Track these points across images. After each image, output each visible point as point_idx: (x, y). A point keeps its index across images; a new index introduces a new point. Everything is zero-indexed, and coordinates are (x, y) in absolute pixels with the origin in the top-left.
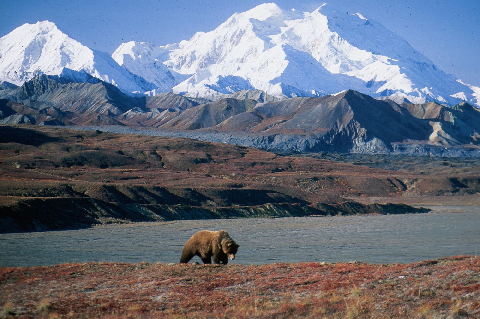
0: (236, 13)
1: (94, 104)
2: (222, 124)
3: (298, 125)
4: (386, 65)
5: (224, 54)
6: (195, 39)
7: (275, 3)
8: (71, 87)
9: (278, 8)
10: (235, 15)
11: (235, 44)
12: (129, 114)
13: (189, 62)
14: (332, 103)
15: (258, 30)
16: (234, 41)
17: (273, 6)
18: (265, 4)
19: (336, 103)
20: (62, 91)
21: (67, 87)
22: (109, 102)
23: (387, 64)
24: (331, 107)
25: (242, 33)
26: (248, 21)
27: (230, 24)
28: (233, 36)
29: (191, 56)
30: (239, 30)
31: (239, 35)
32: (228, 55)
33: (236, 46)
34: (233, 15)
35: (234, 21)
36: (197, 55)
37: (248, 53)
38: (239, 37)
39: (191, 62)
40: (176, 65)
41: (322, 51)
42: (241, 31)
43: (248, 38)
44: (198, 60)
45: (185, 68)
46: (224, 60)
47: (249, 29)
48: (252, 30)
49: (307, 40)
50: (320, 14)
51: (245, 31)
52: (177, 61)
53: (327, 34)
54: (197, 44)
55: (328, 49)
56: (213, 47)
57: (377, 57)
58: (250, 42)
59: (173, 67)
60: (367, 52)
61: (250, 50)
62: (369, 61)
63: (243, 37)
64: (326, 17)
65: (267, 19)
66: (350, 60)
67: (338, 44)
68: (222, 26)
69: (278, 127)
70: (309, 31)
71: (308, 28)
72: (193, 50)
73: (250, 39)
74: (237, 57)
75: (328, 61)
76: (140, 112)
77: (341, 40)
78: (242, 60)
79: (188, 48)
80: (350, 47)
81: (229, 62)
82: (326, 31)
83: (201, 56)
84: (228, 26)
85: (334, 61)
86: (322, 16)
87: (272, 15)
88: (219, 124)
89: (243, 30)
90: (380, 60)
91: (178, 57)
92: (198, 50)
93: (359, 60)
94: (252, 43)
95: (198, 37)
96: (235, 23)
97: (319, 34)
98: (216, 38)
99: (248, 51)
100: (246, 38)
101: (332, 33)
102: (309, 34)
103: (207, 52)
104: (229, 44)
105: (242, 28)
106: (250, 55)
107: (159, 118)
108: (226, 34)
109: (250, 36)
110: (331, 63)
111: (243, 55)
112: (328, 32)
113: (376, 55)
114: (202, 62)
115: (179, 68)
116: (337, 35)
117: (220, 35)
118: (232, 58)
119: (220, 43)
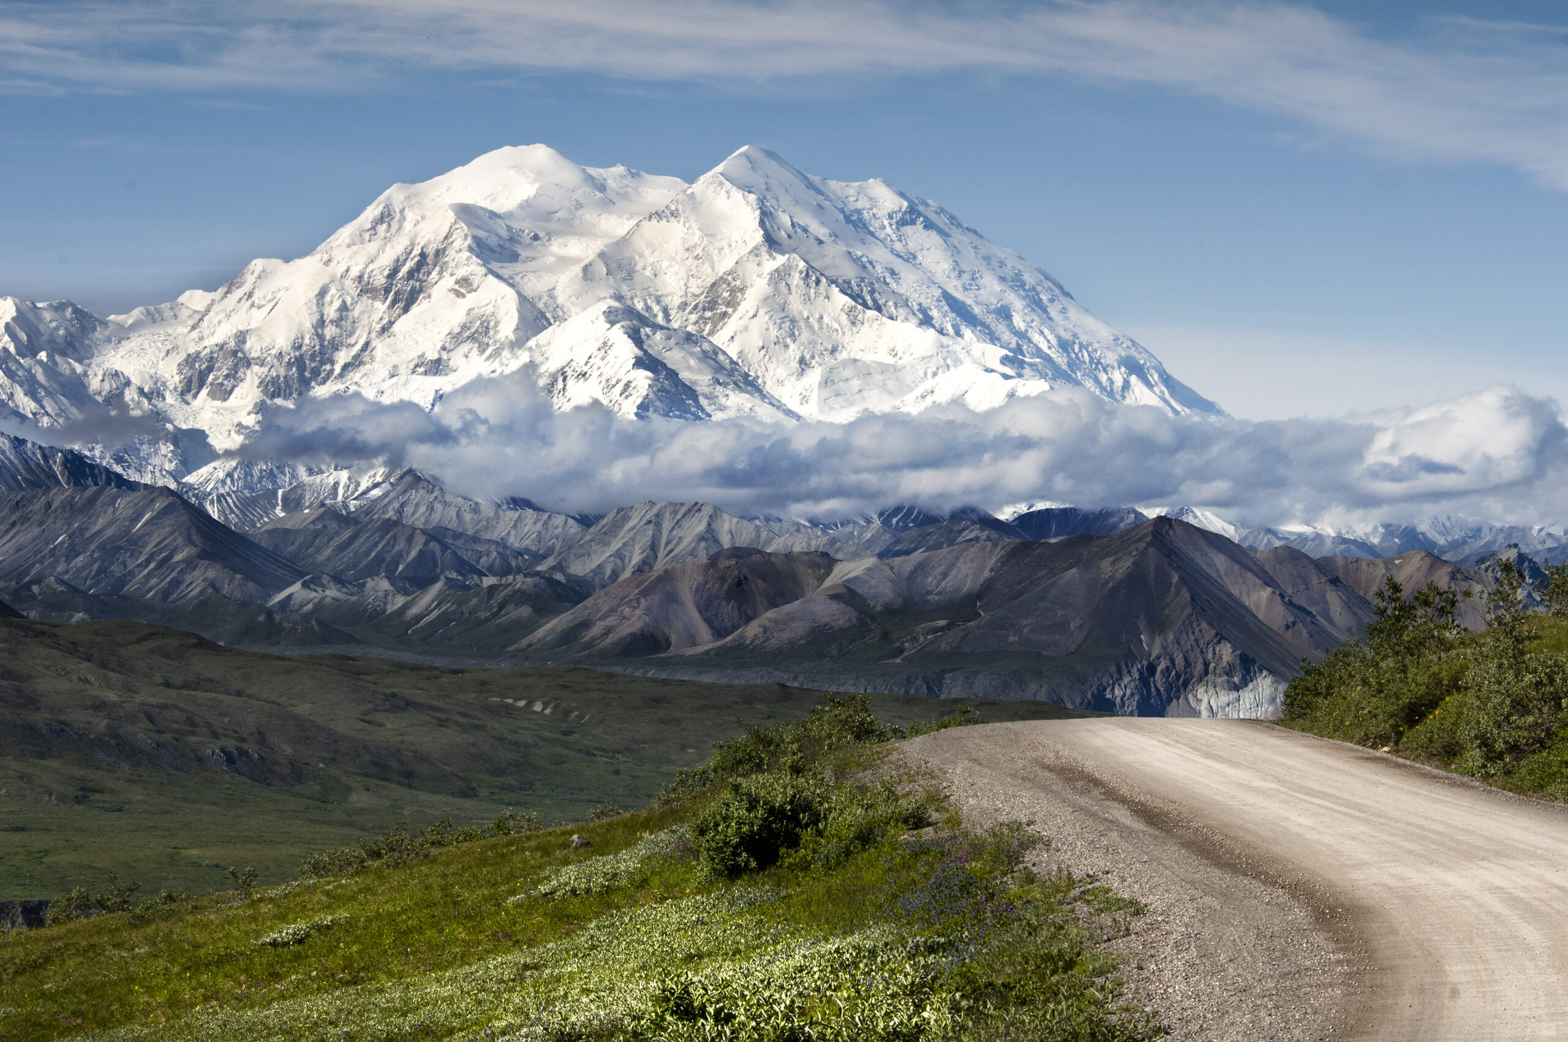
0: (395, 186)
1: (148, 562)
3: (1011, 639)
4: (1001, 378)
5: (361, 342)
6: (246, 288)
7: (549, 145)
8: (49, 505)
9: (562, 162)
10: (395, 194)
11: (401, 305)
12: (296, 599)
13: (227, 377)
14: (1113, 563)
15: (493, 251)
16: (398, 292)
17: (540, 154)
18: (507, 149)
19: (1126, 565)
20: (14, 518)
21: (30, 501)
22: (204, 555)
23: (1006, 377)
24: (1111, 578)
25: (430, 261)
26: (451, 216)
27: (373, 228)
28: (394, 272)
29: (234, 353)
30: (417, 251)
31: (420, 265)
32: (380, 347)
33: (406, 310)
34: (387, 193)
35: (387, 216)
36: (253, 347)
37: (457, 338)
38: (418, 277)
39: (233, 375)
40: (175, 389)
41: (746, 329)
42: (423, 255)
43: (454, 279)
44: (262, 366)
45: (214, 399)
46: (362, 363)
47: (457, 245)
48: (470, 249)
49: (682, 283)
50: (728, 185)
51: (439, 253)
52: (180, 372)
53: (759, 264)
54: (253, 305)
55: (767, 318)
56: (317, 316)
57: (957, 348)
58: (464, 296)
59: (167, 394)
60: (920, 330)
61: (464, 327)
62: (929, 365)
63: (434, 275)
64: (752, 197)
65: (521, 207)
66: (855, 361)
67: (807, 298)
68: (345, 233)
69: (943, 646)
70: (687, 250)
71: (684, 240)
72: (241, 328)
73: (464, 282)
74: (412, 355)
75: (771, 367)
76: (332, 592)
77: (818, 282)
78: (436, 367)
79: (220, 322)
80: (852, 309)
81: (385, 373)
82: (755, 252)
83: (273, 352)
84: (367, 236)
85: (795, 364)
86: (737, 195)
87: (538, 189)
88: (729, 638)
89: (431, 250)
90: (974, 362)
91: (184, 356)
92: (257, 329)
93: (890, 360)
94: (471, 300)
95: (259, 277)
96: (395, 225)
97: (725, 265)
98: (325, 280)
99: (457, 330)
100: (448, 282)
101: (781, 260)
102: (690, 260)
103: (293, 337)
104: (378, 304)
105: (429, 242)
106: (465, 347)
107: (414, 611)
108: (367, 266)
109: (461, 273)
110: (781, 372)
111: (438, 347)
112: (765, 256)
113: (950, 343)
114: (278, 376)
115: (189, 397)
116: (802, 265)
117: (342, 269)
118: (395, 360)
119: (344, 302)
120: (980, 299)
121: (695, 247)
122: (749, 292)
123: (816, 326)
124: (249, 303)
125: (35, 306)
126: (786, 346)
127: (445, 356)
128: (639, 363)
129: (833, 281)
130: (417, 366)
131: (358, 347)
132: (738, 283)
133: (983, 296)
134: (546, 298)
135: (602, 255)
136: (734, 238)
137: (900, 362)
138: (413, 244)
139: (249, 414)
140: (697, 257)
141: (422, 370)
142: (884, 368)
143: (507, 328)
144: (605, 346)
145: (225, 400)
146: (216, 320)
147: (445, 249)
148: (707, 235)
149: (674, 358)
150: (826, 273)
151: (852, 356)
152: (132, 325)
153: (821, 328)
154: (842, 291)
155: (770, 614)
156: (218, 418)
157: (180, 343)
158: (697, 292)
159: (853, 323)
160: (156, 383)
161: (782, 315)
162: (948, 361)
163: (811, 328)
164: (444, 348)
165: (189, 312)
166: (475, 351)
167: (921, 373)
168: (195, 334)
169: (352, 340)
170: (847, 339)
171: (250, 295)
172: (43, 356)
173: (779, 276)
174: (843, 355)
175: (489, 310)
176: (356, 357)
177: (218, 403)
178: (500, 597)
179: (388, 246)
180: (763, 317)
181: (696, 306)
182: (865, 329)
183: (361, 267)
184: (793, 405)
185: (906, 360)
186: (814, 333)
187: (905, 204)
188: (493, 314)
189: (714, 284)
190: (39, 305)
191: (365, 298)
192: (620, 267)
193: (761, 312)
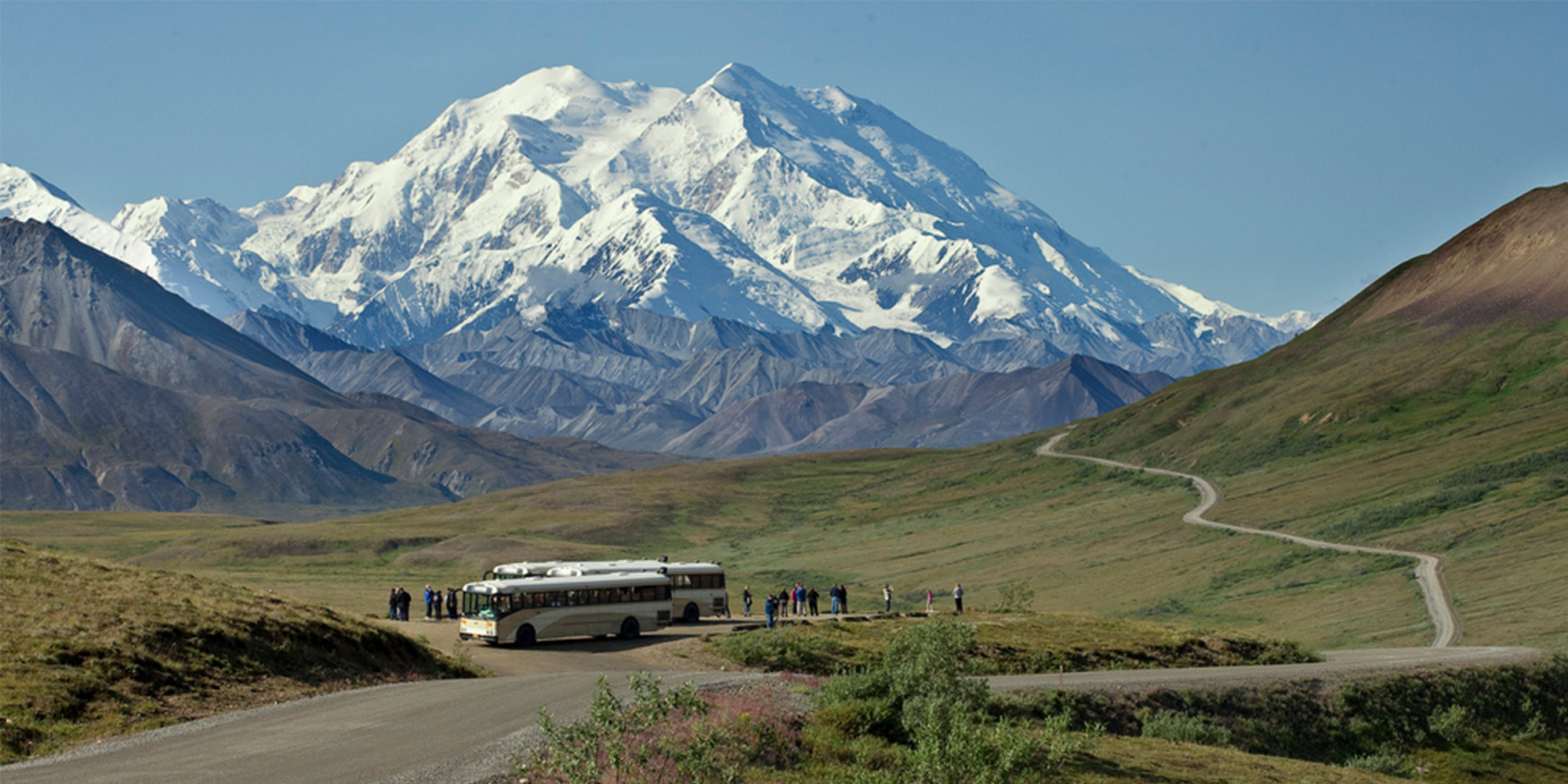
0: (456, 102)
2: (813, 439)
4: (935, 241)
5: (439, 225)
6: (347, 184)
7: (576, 67)
9: (584, 80)
10: (458, 108)
11: (469, 195)
12: (494, 423)
13: (336, 254)
14: (1047, 385)
15: (538, 151)
16: (466, 186)
17: (568, 73)
18: (544, 70)
23: (938, 238)
24: (1047, 394)
25: (490, 161)
26: (505, 125)
27: (443, 134)
28: (463, 169)
29: (341, 236)
30: (480, 152)
31: (481, 165)
32: (455, 228)
33: (473, 199)
34: (451, 107)
35: (453, 125)
36: (356, 229)
37: (515, 220)
38: (482, 172)
39: (342, 254)
40: (297, 265)
41: (737, 207)
42: (485, 155)
43: (509, 174)
44: (363, 245)
45: (327, 271)
46: (440, 241)
47: (510, 147)
48: (521, 150)
49: (686, 172)
50: (718, 95)
51: (498, 154)
52: (299, 252)
53: (744, 156)
54: (353, 198)
55: (753, 197)
56: (404, 206)
57: (900, 217)
58: (518, 187)
59: (291, 269)
60: (871, 204)
61: (520, 211)
62: (880, 230)
63: (494, 171)
64: (737, 104)
65: (558, 116)
66: (822, 229)
67: (783, 182)
68: (420, 140)
69: (942, 440)
70: (689, 146)
71: (686, 139)
72: (345, 216)
73: (519, 176)
74: (481, 233)
75: (758, 235)
76: (518, 418)
77: (791, 169)
78: (499, 243)
79: (328, 212)
80: (818, 189)
81: (460, 248)
82: (741, 146)
83: (371, 234)
84: (437, 141)
85: (775, 233)
86: (726, 102)
87: (571, 101)
88: (805, 440)
89: (490, 151)
90: (913, 226)
91: (301, 239)
92: (359, 216)
93: (849, 228)
94: (524, 190)
95: (357, 176)
96: (459, 131)
97: (720, 156)
98: (409, 177)
99: (514, 213)
100: (505, 176)
101: (762, 152)
102: (692, 154)
103: (386, 222)
104: (450, 195)
105: (489, 146)
106: (521, 227)
107: (577, 429)
108: (441, 165)
109: (516, 168)
110: (765, 238)
111: (500, 226)
112: (748, 149)
113: (895, 212)
114: (376, 253)
115: (308, 272)
116: (778, 156)
117: (422, 167)
118: (467, 238)
119: (425, 194)
120: (915, 176)
121: (694, 144)
122: (738, 178)
123: (791, 203)
124: (350, 196)
125: (182, 203)
126: (769, 219)
127: (506, 234)
128: (665, 239)
129: (802, 168)
130: (484, 242)
131: (437, 228)
132: (729, 171)
133: (917, 174)
134: (582, 187)
135: (622, 153)
136: (724, 137)
137: (856, 229)
138: (476, 149)
139: (355, 282)
140: (697, 152)
141: (488, 245)
142: (845, 234)
143: (553, 211)
144: (638, 227)
145: (335, 272)
146: (325, 210)
147: (501, 151)
148: (704, 135)
149: (691, 233)
150: (797, 161)
151: (819, 225)
152: (258, 216)
153: (795, 204)
154: (810, 175)
155: (830, 423)
156: (331, 288)
157: (297, 229)
158: (698, 178)
159: (819, 200)
160: (281, 261)
161: (765, 195)
162: (894, 228)
163: (787, 204)
164: (504, 228)
165: (301, 204)
166: (528, 230)
167: (873, 237)
168: (309, 222)
169: (432, 223)
170: (814, 213)
171: (350, 190)
172: (193, 242)
173: (762, 164)
174: (812, 226)
175: (538, 197)
176: (436, 236)
177: (330, 275)
178: (635, 418)
179: (457, 149)
180: (750, 197)
181: (697, 190)
182: (828, 203)
183: (437, 166)
184: (776, 263)
185: (860, 228)
186: (790, 208)
187: (855, 105)
188: (541, 201)
189: (710, 172)
190: (186, 202)
191: (440, 191)
192: (638, 162)
193: (749, 193)
